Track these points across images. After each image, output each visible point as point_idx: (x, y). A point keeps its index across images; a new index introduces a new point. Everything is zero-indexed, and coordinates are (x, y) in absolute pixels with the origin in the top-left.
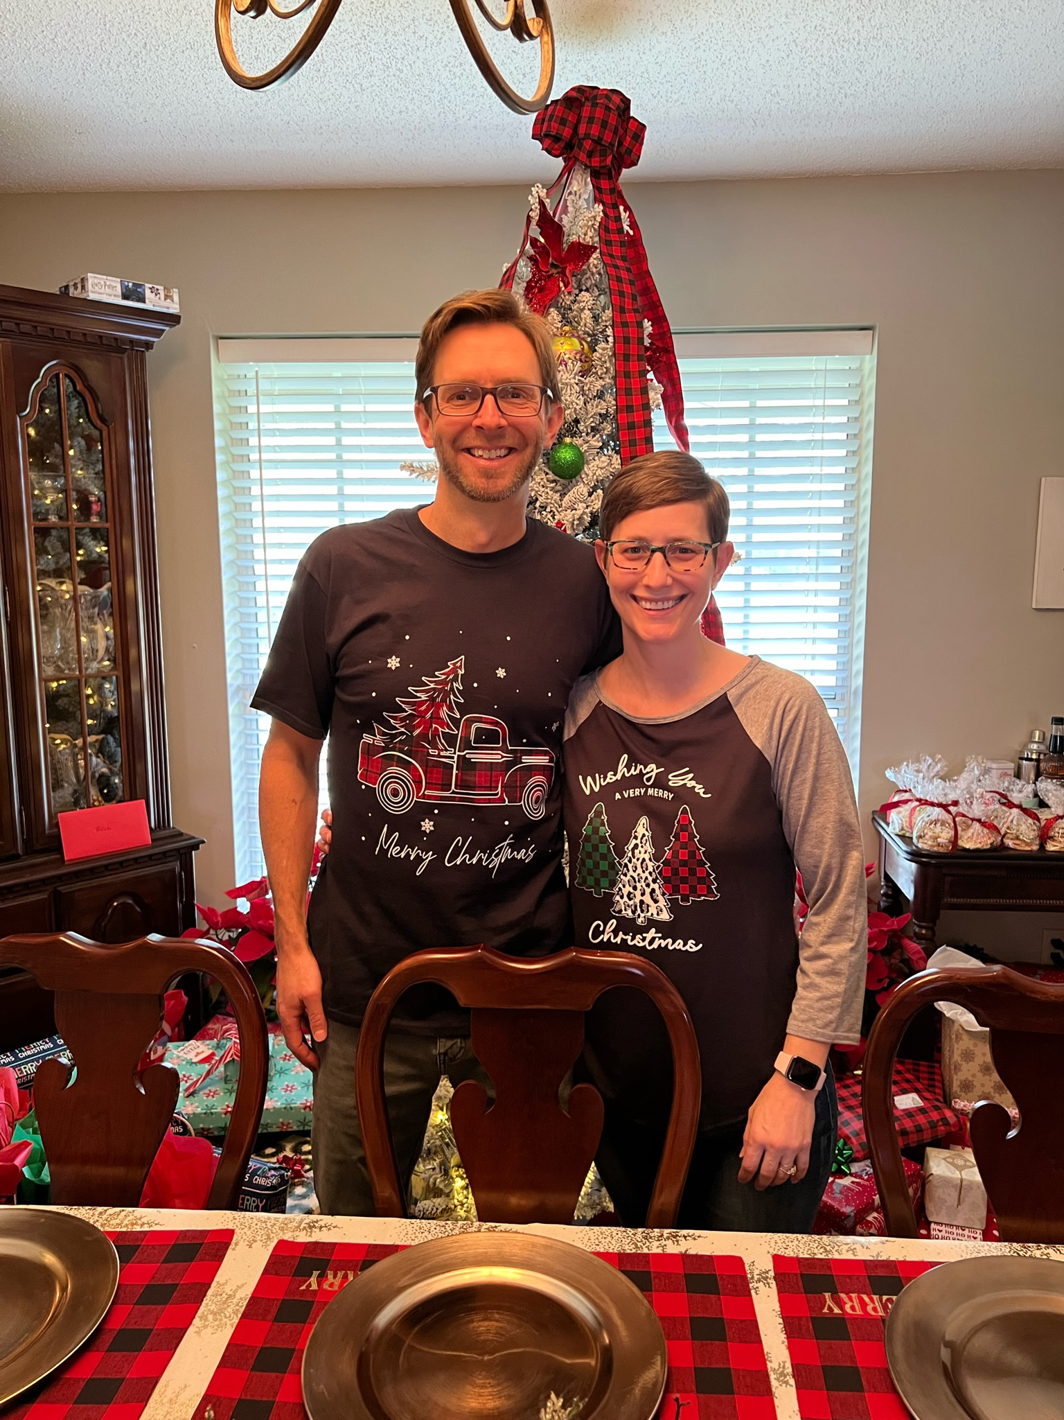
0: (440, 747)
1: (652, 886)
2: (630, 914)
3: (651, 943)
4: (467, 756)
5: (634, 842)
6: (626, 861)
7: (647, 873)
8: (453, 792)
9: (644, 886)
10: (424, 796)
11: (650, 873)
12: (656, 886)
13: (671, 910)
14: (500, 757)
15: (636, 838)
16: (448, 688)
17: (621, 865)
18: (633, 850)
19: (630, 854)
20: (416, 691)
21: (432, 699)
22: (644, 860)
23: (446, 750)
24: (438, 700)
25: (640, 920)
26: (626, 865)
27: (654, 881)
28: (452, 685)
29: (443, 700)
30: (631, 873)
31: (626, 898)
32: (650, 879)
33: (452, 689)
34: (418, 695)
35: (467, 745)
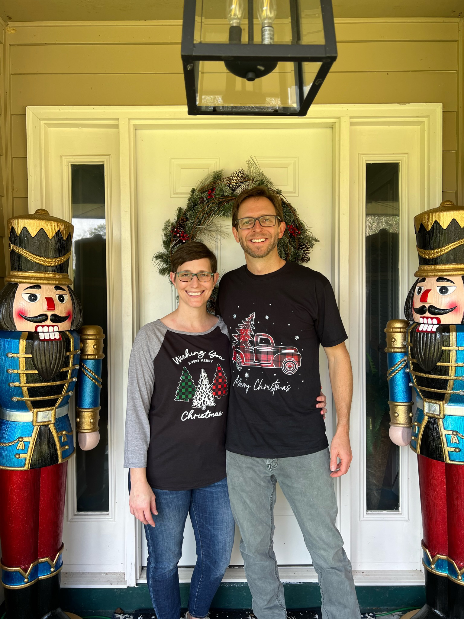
0: (249, 345)
1: (209, 394)
2: (200, 406)
3: (207, 416)
4: (258, 349)
5: (201, 379)
6: (199, 386)
7: (207, 389)
8: (255, 362)
9: (206, 394)
10: (245, 364)
11: (208, 389)
12: (210, 394)
13: (215, 402)
14: (271, 349)
15: (202, 377)
16: (249, 324)
17: (197, 388)
18: (201, 382)
19: (201, 384)
20: (240, 326)
21: (245, 328)
22: (206, 385)
23: (251, 346)
24: (247, 328)
25: (203, 408)
26: (199, 388)
27: (209, 392)
28: (251, 323)
29: (248, 328)
30: (201, 390)
31: (198, 400)
32: (208, 391)
33: (251, 324)
34: (241, 327)
35: (257, 345)
